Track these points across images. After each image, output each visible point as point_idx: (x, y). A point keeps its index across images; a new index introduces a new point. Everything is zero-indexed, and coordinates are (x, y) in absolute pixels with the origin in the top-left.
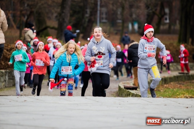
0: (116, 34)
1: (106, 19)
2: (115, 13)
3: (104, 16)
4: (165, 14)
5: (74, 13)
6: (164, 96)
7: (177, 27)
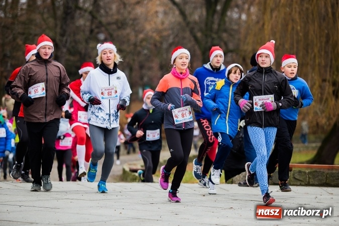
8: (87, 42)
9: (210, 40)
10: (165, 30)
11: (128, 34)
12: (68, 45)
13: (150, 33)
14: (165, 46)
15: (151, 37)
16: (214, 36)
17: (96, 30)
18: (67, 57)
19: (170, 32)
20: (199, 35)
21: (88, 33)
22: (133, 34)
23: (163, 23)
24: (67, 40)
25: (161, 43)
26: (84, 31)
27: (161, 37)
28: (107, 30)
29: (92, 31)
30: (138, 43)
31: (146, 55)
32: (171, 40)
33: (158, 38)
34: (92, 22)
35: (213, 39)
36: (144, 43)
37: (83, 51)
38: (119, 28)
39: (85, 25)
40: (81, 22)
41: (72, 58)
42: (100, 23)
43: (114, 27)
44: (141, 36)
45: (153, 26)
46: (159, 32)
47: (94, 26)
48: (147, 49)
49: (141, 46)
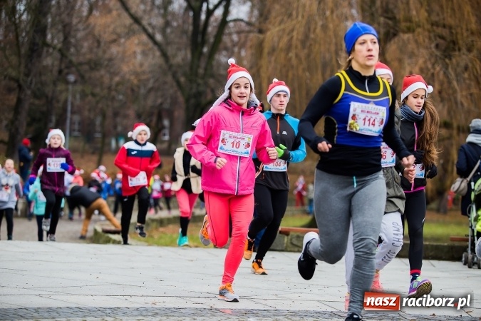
0: (93, 153)
1: (79, 131)
2: (92, 123)
3: (76, 127)
4: (163, 127)
5: (33, 120)
6: (159, 244)
8: (55, 84)
9: (194, 86)
10: (144, 73)
11: (102, 77)
12: (33, 86)
13: (127, 76)
14: (143, 91)
15: (129, 80)
16: (200, 81)
17: (66, 71)
18: (32, 100)
19: (150, 75)
20: (182, 79)
21: (55, 73)
22: (108, 76)
23: (141, 65)
24: (31, 80)
25: (139, 87)
26: (51, 71)
27: (139, 80)
28: (78, 70)
29: (60, 72)
30: (113, 87)
31: (121, 101)
32: (150, 85)
33: (135, 82)
34: (61, 61)
35: (199, 85)
36: (120, 87)
37: (50, 94)
38: (92, 69)
39: (53, 65)
40: (48, 61)
41: (37, 102)
42: (71, 62)
43: (86, 67)
44: (117, 79)
45: (131, 67)
46: (137, 74)
47: (63, 66)
48: (123, 95)
49: (116, 90)
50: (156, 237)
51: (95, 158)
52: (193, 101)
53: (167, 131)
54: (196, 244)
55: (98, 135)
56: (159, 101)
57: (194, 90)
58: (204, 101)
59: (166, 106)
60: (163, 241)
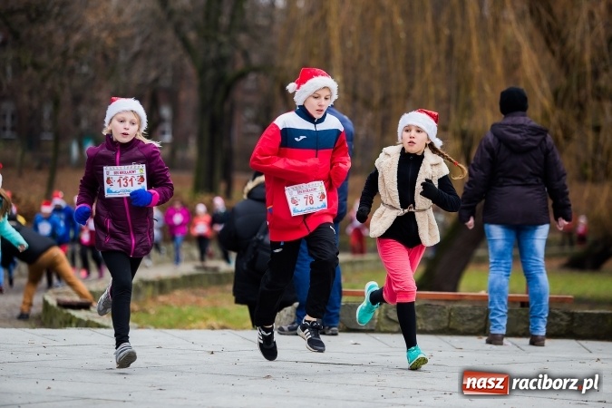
0: (40, 168)
1: (13, 129)
2: (36, 116)
3: (8, 122)
4: (161, 120)
6: (156, 326)
7: (192, 152)
9: (213, 47)
10: (124, 25)
11: (50, 34)
13: (95, 33)
14: (123, 58)
15: (98, 39)
16: (223, 38)
19: (135, 30)
20: (192, 36)
22: (61, 32)
23: (119, 12)
25: (116, 52)
27: (116, 40)
28: (7, 24)
30: (71, 52)
31: (86, 75)
32: (136, 47)
33: (110, 42)
35: (220, 45)
36: (83, 52)
38: (32, 20)
43: (22, 17)
44: (77, 37)
45: (102, 17)
46: (112, 29)
48: (89, 64)
49: (77, 58)
50: (152, 312)
51: (43, 177)
52: (211, 73)
53: (167, 127)
54: (221, 323)
55: (47, 137)
56: (153, 75)
57: (213, 55)
58: (230, 72)
59: (166, 82)
60: (164, 319)
